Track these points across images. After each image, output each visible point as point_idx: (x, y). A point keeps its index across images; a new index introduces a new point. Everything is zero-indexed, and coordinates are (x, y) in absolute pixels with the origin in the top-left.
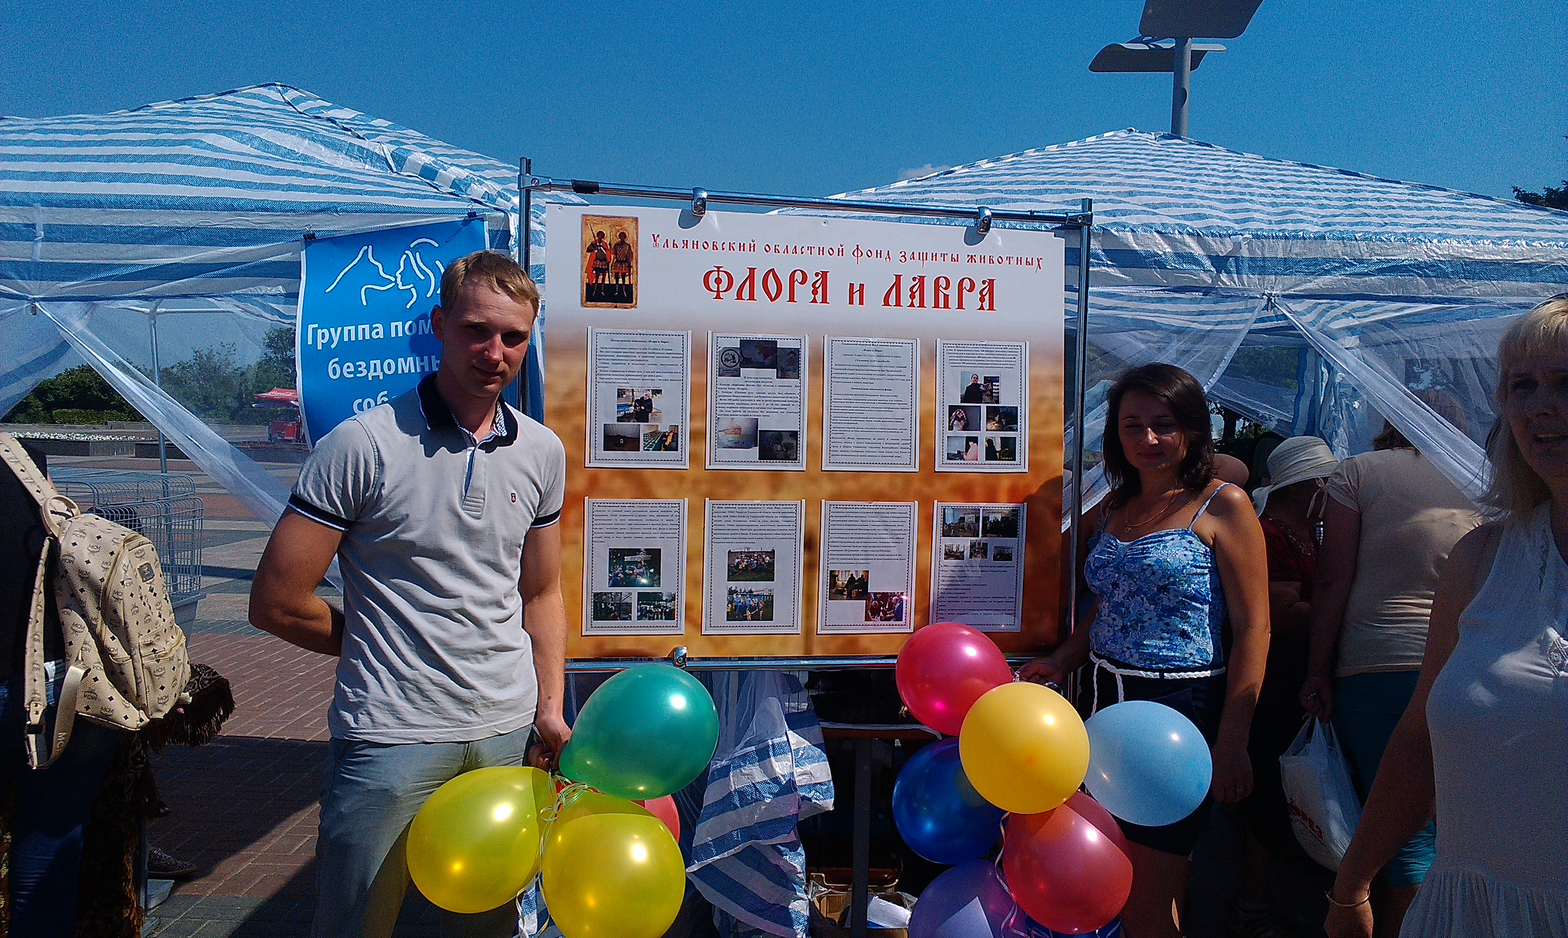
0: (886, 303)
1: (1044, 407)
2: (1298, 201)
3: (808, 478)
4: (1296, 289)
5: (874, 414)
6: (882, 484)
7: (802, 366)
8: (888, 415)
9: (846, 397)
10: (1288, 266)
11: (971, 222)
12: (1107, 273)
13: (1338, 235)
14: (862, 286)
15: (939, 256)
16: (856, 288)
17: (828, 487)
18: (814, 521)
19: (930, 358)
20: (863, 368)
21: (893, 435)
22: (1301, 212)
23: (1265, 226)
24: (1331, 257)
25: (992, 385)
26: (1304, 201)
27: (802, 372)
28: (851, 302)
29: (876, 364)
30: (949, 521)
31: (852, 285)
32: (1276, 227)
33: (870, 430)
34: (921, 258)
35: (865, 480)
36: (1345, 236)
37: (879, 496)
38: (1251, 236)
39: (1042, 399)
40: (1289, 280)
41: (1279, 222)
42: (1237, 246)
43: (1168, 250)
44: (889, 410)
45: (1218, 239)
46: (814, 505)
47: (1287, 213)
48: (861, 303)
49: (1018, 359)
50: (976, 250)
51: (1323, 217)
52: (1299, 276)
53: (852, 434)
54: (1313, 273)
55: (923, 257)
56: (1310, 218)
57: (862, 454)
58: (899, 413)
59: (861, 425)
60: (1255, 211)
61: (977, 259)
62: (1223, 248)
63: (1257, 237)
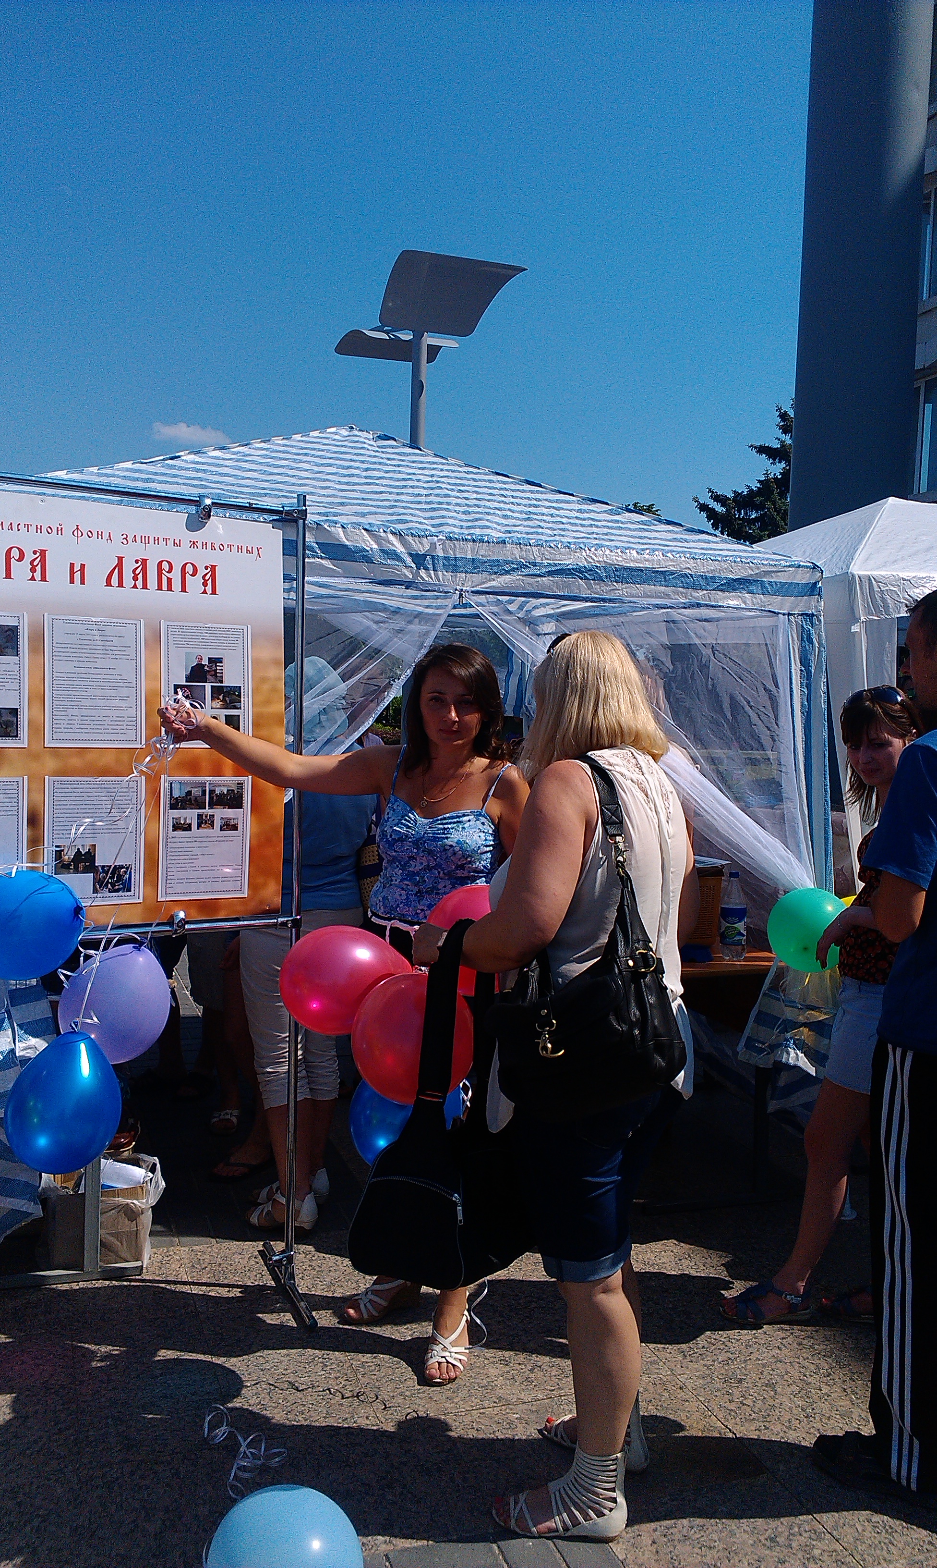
0: (109, 584)
1: (266, 687)
2: (487, 510)
3: (31, 755)
4: (483, 586)
5: (99, 692)
6: (108, 760)
7: (20, 643)
8: (113, 693)
9: (69, 675)
10: (476, 565)
11: (193, 509)
12: (322, 565)
13: (515, 540)
14: (83, 566)
15: (161, 540)
16: (77, 568)
17: (51, 763)
18: (37, 797)
19: (154, 639)
20: (86, 647)
21: (118, 713)
22: (487, 520)
23: (456, 530)
24: (510, 559)
25: (216, 666)
26: (492, 511)
27: (21, 649)
28: (72, 581)
29: (99, 643)
30: (176, 794)
31: (72, 565)
32: (466, 532)
33: (95, 707)
34: (143, 541)
35: (90, 757)
36: (521, 542)
37: (105, 772)
38: (444, 538)
39: (264, 680)
40: (477, 578)
41: (469, 528)
42: (433, 545)
43: (375, 546)
44: (114, 688)
45: (417, 539)
46: (36, 781)
47: (476, 520)
48: (83, 582)
49: (240, 640)
50: (197, 536)
51: (507, 525)
52: (485, 575)
53: (76, 712)
54: (496, 573)
55: (145, 540)
56: (495, 526)
57: (86, 731)
58: (124, 692)
59: (84, 702)
60: (449, 518)
61: (200, 545)
62: (422, 547)
63: (450, 539)
